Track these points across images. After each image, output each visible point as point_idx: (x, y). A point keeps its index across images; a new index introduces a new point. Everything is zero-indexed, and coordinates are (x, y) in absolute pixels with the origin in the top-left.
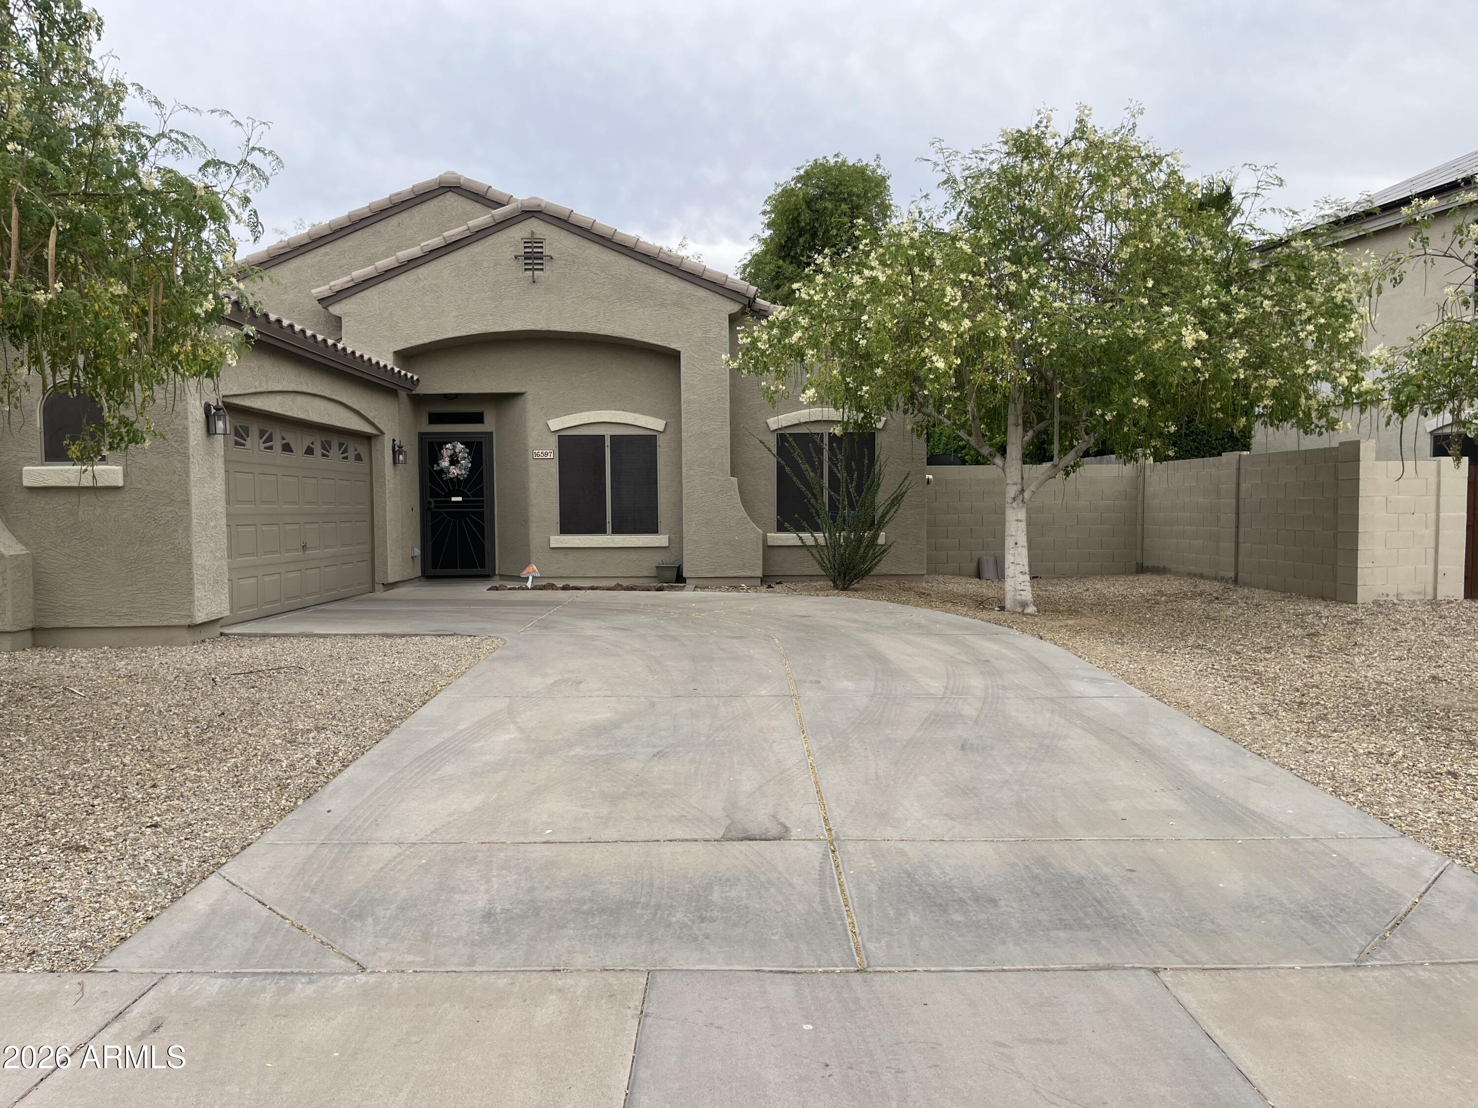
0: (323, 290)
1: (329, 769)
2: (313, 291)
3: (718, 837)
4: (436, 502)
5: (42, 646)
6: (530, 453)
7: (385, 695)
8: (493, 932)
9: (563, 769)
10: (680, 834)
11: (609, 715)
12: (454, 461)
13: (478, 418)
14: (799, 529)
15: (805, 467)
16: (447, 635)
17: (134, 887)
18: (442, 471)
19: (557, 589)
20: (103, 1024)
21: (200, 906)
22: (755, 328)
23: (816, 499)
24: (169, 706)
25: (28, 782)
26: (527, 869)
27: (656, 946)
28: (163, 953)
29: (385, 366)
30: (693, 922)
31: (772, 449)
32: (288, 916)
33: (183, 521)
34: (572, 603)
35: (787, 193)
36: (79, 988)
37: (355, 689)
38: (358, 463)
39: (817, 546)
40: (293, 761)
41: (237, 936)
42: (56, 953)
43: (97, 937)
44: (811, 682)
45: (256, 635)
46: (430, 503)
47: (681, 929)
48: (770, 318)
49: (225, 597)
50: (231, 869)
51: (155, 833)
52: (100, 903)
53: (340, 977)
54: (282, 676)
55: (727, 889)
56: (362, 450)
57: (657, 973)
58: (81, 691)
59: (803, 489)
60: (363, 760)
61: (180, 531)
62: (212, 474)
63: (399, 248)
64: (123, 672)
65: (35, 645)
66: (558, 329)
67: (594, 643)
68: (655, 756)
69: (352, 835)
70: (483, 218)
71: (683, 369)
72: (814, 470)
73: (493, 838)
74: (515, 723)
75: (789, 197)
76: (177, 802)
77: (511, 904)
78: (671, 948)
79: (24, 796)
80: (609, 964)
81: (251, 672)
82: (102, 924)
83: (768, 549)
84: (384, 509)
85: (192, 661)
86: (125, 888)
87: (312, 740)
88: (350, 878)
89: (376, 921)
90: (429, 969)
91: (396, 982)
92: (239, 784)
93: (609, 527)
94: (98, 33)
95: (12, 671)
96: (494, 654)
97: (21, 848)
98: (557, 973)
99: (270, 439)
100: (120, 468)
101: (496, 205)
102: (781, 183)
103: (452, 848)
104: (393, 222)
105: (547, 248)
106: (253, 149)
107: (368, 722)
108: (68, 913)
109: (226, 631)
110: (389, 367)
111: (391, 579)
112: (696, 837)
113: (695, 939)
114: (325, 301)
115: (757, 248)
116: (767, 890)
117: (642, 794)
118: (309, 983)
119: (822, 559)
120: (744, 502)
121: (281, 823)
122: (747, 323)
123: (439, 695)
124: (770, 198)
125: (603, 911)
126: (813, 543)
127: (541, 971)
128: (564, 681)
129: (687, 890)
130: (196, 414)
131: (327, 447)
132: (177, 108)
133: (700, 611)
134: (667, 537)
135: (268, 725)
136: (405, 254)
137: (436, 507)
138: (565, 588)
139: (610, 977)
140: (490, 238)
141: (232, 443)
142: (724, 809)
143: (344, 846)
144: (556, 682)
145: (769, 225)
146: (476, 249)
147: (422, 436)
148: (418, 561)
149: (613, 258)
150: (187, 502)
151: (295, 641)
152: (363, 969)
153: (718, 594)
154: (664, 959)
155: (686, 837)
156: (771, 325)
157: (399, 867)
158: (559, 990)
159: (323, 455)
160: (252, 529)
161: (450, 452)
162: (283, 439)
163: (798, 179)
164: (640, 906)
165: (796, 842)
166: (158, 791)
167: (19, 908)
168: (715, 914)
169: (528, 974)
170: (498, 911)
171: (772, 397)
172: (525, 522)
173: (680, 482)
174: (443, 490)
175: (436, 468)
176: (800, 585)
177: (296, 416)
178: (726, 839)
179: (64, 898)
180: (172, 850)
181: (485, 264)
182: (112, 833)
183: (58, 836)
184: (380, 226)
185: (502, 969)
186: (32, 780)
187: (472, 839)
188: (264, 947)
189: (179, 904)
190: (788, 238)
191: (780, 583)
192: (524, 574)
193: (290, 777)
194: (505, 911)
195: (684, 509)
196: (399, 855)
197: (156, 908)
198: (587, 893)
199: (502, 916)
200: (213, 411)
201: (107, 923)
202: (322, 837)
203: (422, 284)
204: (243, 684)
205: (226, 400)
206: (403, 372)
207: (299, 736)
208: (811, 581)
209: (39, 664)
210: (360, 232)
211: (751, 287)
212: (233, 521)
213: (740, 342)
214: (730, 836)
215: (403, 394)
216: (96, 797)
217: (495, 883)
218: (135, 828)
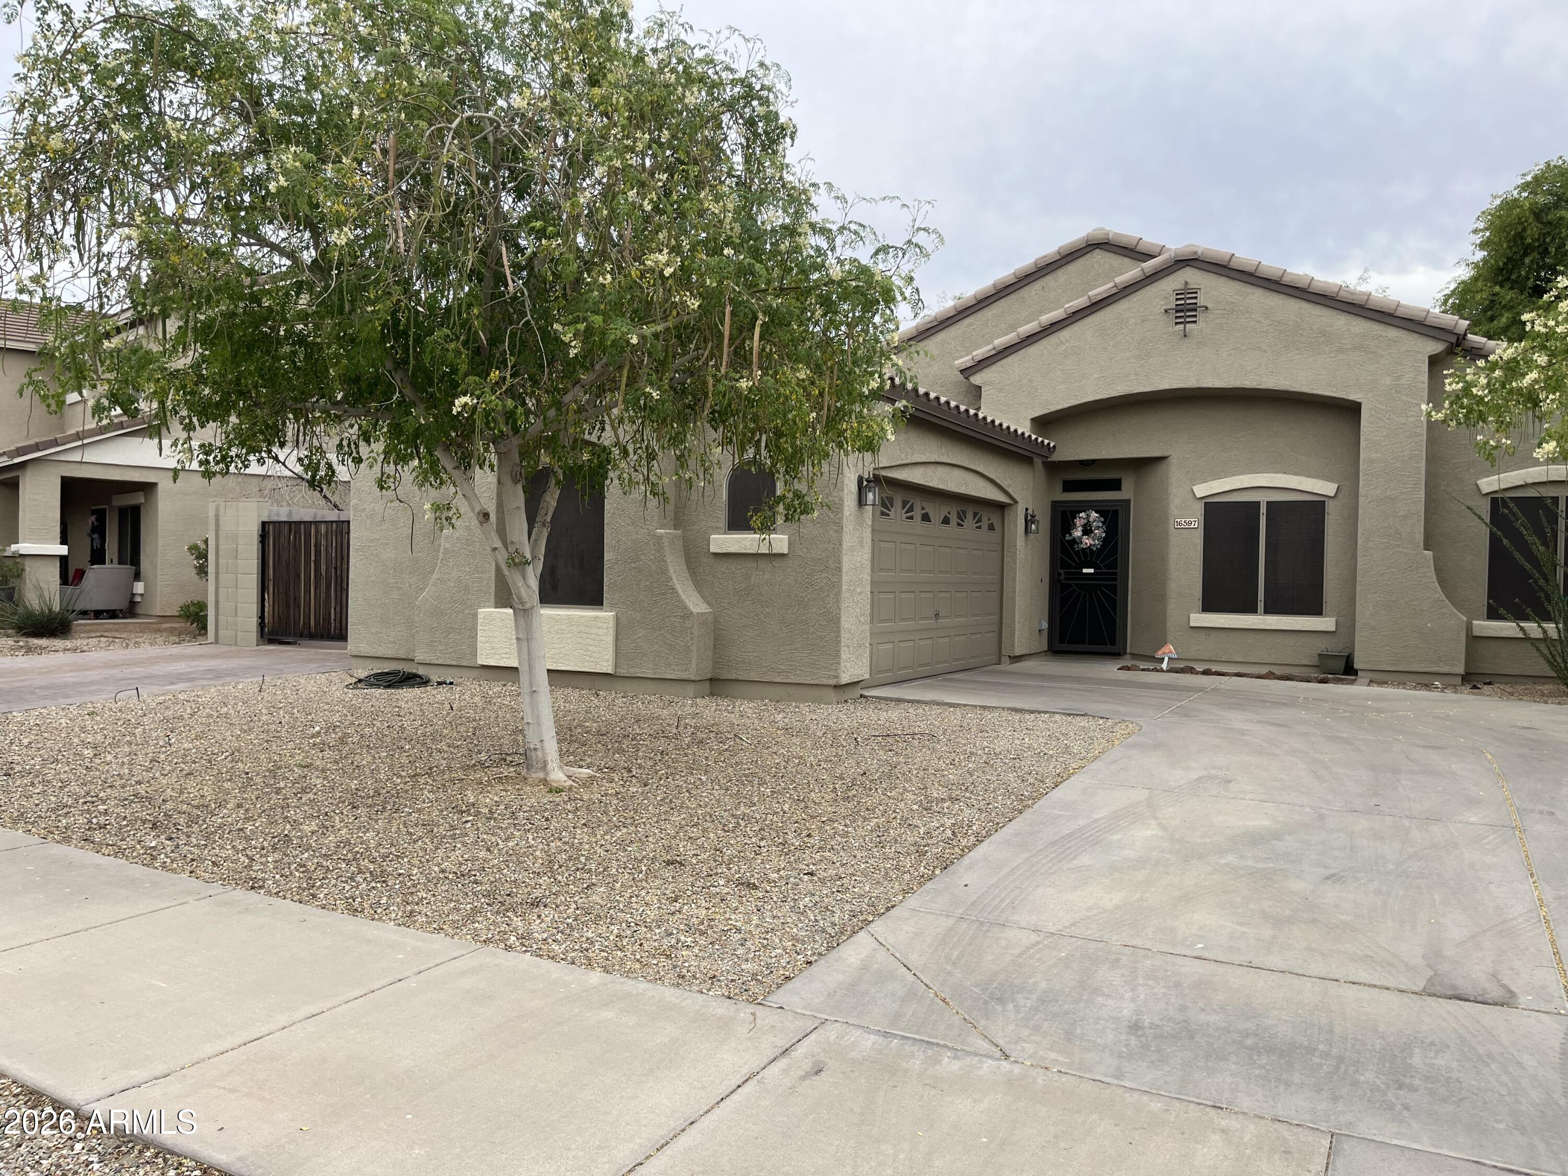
0: (965, 361)
1: (964, 842)
2: (956, 362)
3: (1416, 989)
4: (1066, 573)
5: (718, 695)
6: (1171, 522)
7: (1016, 772)
8: (1142, 1047)
9: (1214, 877)
10: (1364, 976)
11: (1266, 823)
12: (1087, 531)
13: (1116, 485)
14: (1519, 616)
15: (1532, 538)
16: (1077, 715)
17: (795, 930)
18: (1074, 541)
19: (1197, 673)
20: (772, 1057)
21: (852, 960)
22: (1468, 370)
23: (1547, 580)
24: (819, 761)
25: (708, 818)
26: (1177, 984)
27: (1340, 1106)
28: (822, 999)
29: (1023, 434)
30: (1387, 1085)
31: (1484, 517)
32: (931, 986)
33: (835, 586)
34: (1216, 690)
35: (1509, 205)
36: (752, 1018)
37: (985, 762)
38: (991, 533)
39: (1546, 639)
40: (929, 828)
41: (886, 996)
42: (732, 981)
43: (766, 973)
44: (1541, 813)
45: (891, 700)
46: (1060, 574)
47: (1372, 1091)
48: (1491, 358)
49: (866, 661)
50: (878, 927)
51: (811, 881)
52: (767, 939)
53: (984, 1059)
54: (916, 742)
55: (1432, 1054)
56: (995, 519)
57: (1344, 1138)
58: (748, 738)
59: (1528, 566)
60: (996, 837)
61: (832, 596)
62: (861, 543)
63: (1042, 312)
64: (781, 724)
65: (712, 694)
66: (1210, 385)
67: (1243, 737)
68: (1327, 878)
69: (989, 913)
70: (1132, 272)
71: (1363, 423)
72: (1545, 543)
73: (1138, 942)
74: (1156, 818)
75: (1511, 209)
76: (828, 854)
77: (1161, 1020)
78: (1360, 1111)
79: (705, 830)
80: (1281, 1113)
81: (889, 736)
82: (769, 961)
83: (1473, 640)
84: (1014, 580)
85: (837, 719)
86: (788, 929)
87: (946, 810)
88: (989, 958)
89: (1017, 1009)
90: (1074, 1073)
91: (1041, 1079)
92: (881, 845)
93: (1261, 606)
94: (792, 138)
95: (695, 715)
96: (1130, 740)
97: (703, 878)
98: (1219, 1111)
99: (911, 509)
100: (786, 537)
101: (1145, 257)
102: (1500, 194)
103: (1092, 945)
104: (1037, 286)
105: (1202, 299)
106: (919, 229)
107: (1000, 798)
108: (742, 945)
109: (865, 693)
110: (1026, 435)
111: (1018, 652)
112: (1388, 985)
113: (1391, 1107)
114: (967, 372)
115: (1465, 273)
116: (1487, 1065)
117: (1314, 921)
118: (954, 1058)
119: (1553, 656)
120: (1442, 582)
121: (921, 890)
122: (1457, 366)
123: (1072, 779)
124: (1483, 213)
125: (1270, 1050)
126: (1541, 636)
127: (1200, 1104)
128: (1210, 778)
129: (1378, 1047)
130: (851, 487)
131: (961, 517)
132: (857, 200)
133: (1380, 711)
134: (1333, 620)
135: (905, 789)
136: (1047, 318)
137: (1066, 579)
138: (1206, 672)
139: (1285, 1132)
140: (1139, 293)
141: (878, 513)
142: (1423, 957)
143: (982, 923)
144: (1202, 778)
145: (1482, 246)
146: (1122, 306)
147: (1055, 505)
148: (1045, 633)
149: (1281, 302)
150: (839, 569)
151: (927, 708)
152: (1007, 1057)
153: (1401, 691)
154: (1350, 1124)
155: (1374, 983)
156: (1493, 366)
157: (1038, 956)
158: (1223, 1131)
159: (959, 525)
160: (892, 596)
161: (1083, 522)
162: (923, 509)
163: (1525, 186)
164: (1317, 1054)
165: (1526, 1013)
166: (812, 841)
167: (703, 933)
168: (1417, 1082)
169: (1185, 1104)
170: (1146, 1024)
171: (1490, 454)
172: (1162, 598)
173: (1354, 556)
174: (1075, 562)
175: (1068, 538)
176: (1520, 688)
177: (936, 486)
178: (1430, 992)
179: (739, 930)
180: (826, 900)
181: (1132, 321)
182: (776, 875)
183: (733, 871)
184: (1024, 292)
185: (1154, 1091)
186: (711, 816)
187: (1114, 939)
188: (911, 1013)
189: (834, 954)
190: (1508, 258)
191: (1490, 683)
192: (1159, 655)
193: (928, 845)
194: (1153, 1026)
195: (1358, 588)
196: (1038, 943)
197: (814, 954)
198: (1250, 1026)
199: (1151, 1031)
200: (865, 483)
201: (773, 960)
202: (961, 911)
203: (1063, 347)
204: (882, 748)
205: (877, 472)
206: (1040, 439)
207: (934, 804)
208: (1534, 683)
209: (715, 711)
210: (1003, 300)
211: (1462, 321)
212: (876, 587)
213: (1448, 388)
214: (1432, 990)
215: (1038, 462)
216: (762, 839)
217: (1142, 993)
218: (794, 873)
